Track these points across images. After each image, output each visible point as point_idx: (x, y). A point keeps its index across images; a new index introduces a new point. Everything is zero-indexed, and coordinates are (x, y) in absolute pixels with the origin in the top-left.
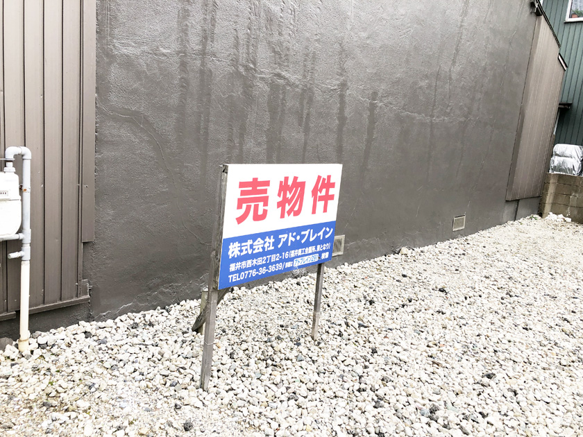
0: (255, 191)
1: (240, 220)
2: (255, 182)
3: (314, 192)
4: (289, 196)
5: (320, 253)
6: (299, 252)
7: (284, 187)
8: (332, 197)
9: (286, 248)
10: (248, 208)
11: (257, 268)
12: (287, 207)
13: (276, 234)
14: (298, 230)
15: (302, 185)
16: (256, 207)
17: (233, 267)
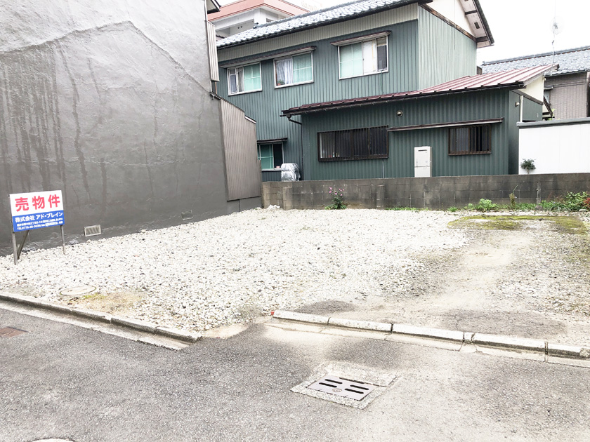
0: (22, 201)
1: (18, 210)
2: (21, 199)
3: (50, 200)
4: (37, 202)
5: (58, 222)
6: (47, 221)
7: (34, 200)
8: (59, 202)
9: (40, 219)
10: (20, 207)
11: (29, 226)
12: (38, 206)
13: (35, 215)
14: (45, 213)
15: (43, 198)
16: (24, 207)
17: (18, 225)
